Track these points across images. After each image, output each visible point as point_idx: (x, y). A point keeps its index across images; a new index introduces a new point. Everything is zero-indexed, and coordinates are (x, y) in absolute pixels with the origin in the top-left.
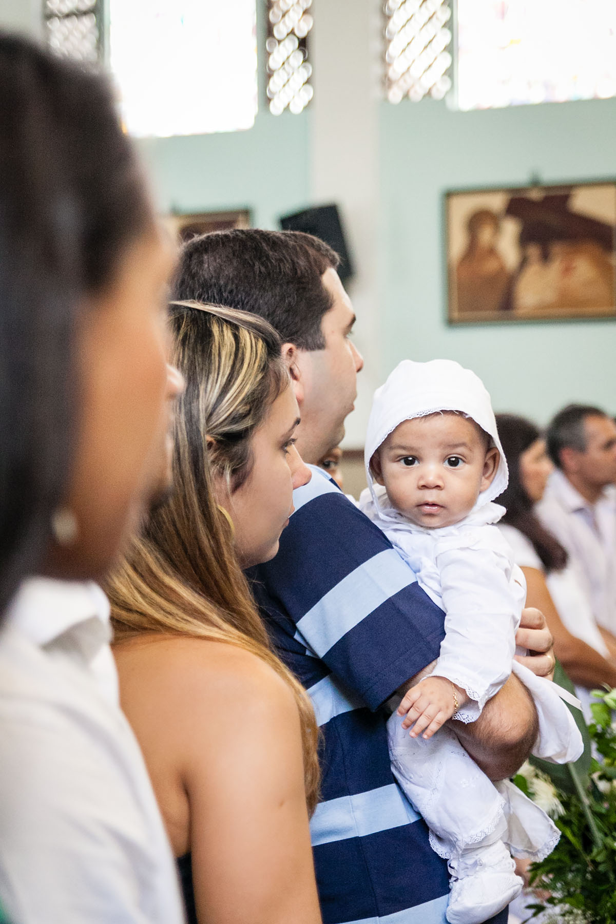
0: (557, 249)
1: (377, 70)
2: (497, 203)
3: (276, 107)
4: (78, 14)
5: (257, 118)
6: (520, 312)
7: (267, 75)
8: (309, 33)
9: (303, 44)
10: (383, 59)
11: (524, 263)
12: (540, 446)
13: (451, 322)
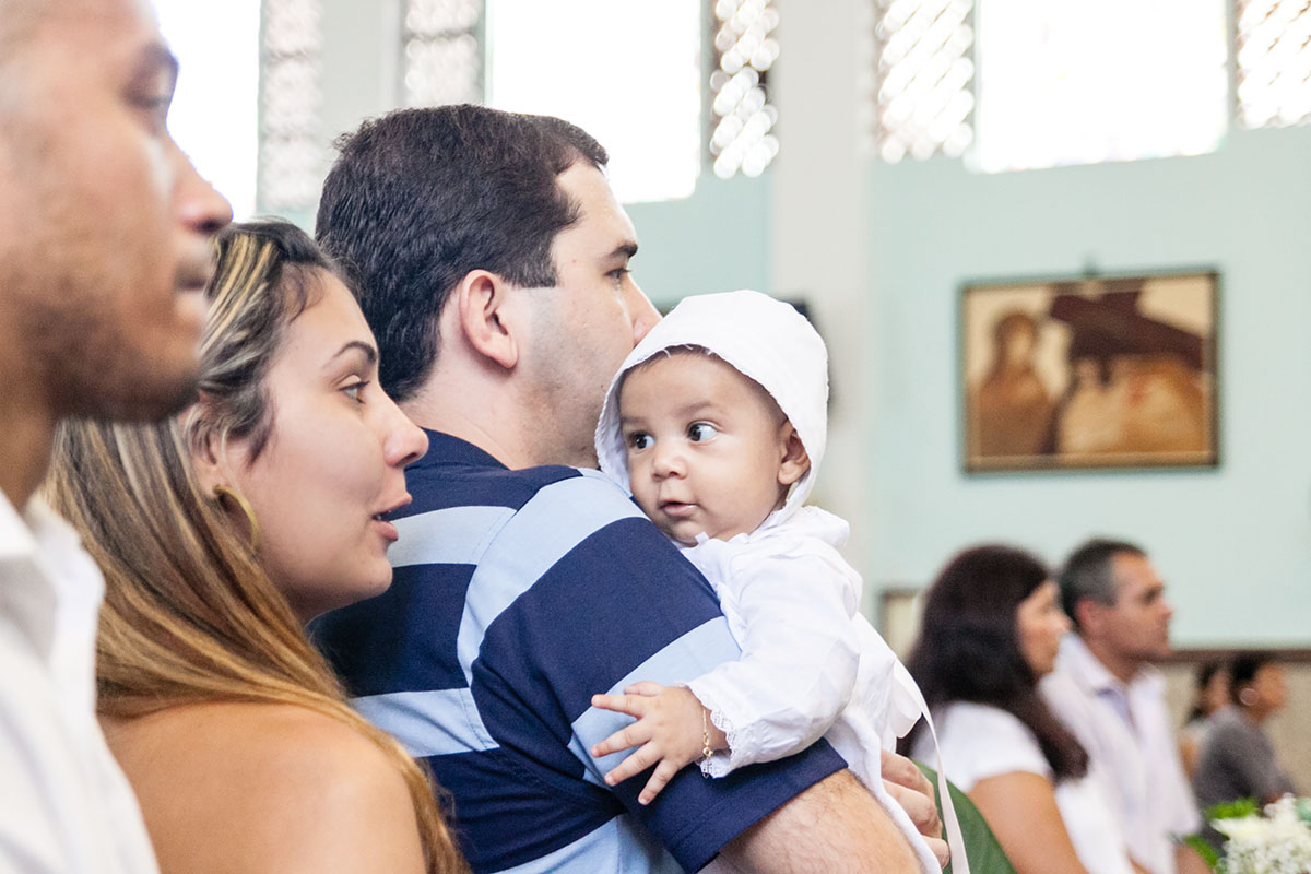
0: (1122, 366)
1: (865, 114)
2: (1035, 301)
3: (724, 167)
4: (450, 35)
5: (699, 182)
6: (1069, 457)
7: (712, 121)
8: (774, 63)
9: (763, 78)
10: (874, 98)
11: (1074, 386)
12: (1048, 592)
13: (970, 470)
